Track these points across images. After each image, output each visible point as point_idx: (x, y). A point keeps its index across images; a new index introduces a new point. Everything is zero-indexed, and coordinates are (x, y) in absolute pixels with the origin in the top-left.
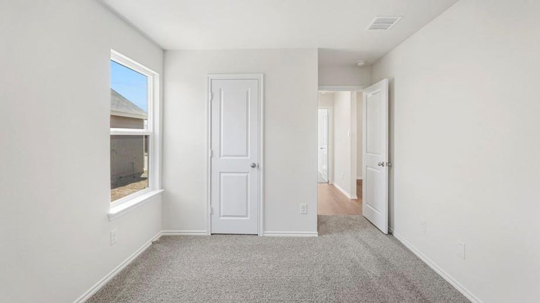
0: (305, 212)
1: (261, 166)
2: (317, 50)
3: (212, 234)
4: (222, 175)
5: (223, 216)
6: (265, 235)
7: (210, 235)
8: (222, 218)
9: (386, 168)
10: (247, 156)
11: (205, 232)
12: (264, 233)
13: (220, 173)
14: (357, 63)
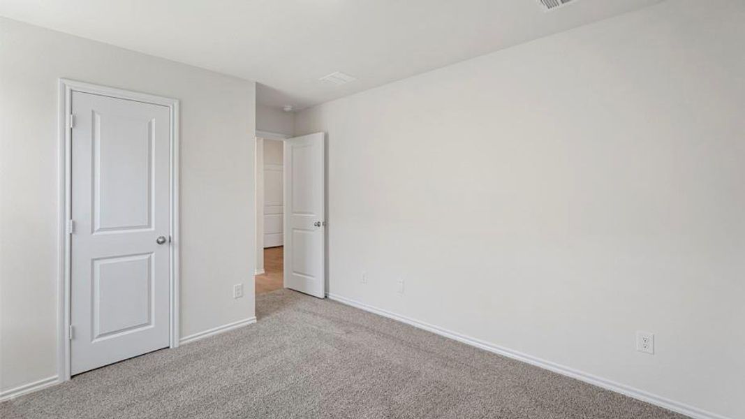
0: (240, 295)
1: (176, 239)
2: (254, 84)
3: (72, 377)
4: (97, 264)
5: (100, 336)
6: (183, 343)
7: (68, 378)
8: (97, 340)
9: (322, 227)
10: (149, 226)
11: (55, 379)
12: (180, 341)
13: (93, 260)
14: (283, 108)
